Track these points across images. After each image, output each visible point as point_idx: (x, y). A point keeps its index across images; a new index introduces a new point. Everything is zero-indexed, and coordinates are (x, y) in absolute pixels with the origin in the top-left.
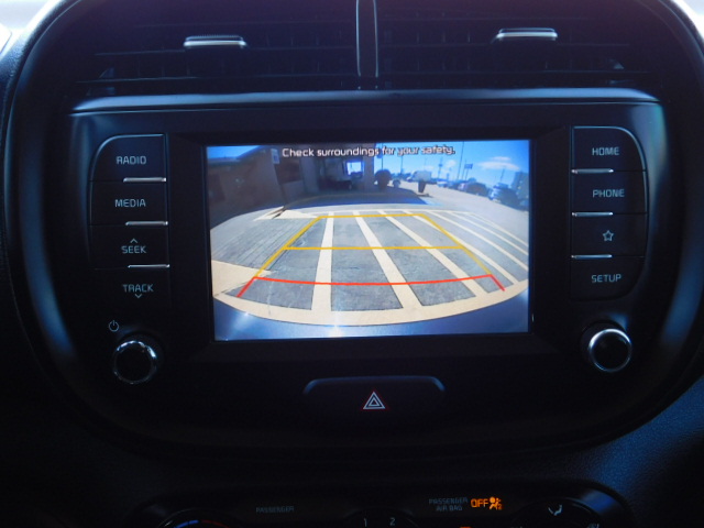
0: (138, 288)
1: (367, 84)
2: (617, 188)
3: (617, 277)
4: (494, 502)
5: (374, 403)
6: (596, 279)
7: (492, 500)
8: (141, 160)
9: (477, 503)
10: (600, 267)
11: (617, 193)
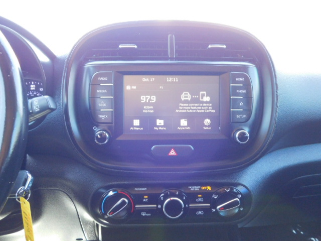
0: (103, 116)
1: (172, 59)
2: (244, 90)
3: (244, 116)
4: (209, 188)
5: (172, 153)
6: (238, 116)
7: (208, 187)
8: (106, 79)
9: (203, 188)
10: (239, 113)
11: (244, 91)
